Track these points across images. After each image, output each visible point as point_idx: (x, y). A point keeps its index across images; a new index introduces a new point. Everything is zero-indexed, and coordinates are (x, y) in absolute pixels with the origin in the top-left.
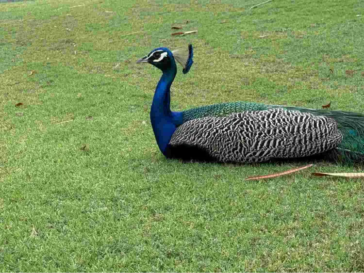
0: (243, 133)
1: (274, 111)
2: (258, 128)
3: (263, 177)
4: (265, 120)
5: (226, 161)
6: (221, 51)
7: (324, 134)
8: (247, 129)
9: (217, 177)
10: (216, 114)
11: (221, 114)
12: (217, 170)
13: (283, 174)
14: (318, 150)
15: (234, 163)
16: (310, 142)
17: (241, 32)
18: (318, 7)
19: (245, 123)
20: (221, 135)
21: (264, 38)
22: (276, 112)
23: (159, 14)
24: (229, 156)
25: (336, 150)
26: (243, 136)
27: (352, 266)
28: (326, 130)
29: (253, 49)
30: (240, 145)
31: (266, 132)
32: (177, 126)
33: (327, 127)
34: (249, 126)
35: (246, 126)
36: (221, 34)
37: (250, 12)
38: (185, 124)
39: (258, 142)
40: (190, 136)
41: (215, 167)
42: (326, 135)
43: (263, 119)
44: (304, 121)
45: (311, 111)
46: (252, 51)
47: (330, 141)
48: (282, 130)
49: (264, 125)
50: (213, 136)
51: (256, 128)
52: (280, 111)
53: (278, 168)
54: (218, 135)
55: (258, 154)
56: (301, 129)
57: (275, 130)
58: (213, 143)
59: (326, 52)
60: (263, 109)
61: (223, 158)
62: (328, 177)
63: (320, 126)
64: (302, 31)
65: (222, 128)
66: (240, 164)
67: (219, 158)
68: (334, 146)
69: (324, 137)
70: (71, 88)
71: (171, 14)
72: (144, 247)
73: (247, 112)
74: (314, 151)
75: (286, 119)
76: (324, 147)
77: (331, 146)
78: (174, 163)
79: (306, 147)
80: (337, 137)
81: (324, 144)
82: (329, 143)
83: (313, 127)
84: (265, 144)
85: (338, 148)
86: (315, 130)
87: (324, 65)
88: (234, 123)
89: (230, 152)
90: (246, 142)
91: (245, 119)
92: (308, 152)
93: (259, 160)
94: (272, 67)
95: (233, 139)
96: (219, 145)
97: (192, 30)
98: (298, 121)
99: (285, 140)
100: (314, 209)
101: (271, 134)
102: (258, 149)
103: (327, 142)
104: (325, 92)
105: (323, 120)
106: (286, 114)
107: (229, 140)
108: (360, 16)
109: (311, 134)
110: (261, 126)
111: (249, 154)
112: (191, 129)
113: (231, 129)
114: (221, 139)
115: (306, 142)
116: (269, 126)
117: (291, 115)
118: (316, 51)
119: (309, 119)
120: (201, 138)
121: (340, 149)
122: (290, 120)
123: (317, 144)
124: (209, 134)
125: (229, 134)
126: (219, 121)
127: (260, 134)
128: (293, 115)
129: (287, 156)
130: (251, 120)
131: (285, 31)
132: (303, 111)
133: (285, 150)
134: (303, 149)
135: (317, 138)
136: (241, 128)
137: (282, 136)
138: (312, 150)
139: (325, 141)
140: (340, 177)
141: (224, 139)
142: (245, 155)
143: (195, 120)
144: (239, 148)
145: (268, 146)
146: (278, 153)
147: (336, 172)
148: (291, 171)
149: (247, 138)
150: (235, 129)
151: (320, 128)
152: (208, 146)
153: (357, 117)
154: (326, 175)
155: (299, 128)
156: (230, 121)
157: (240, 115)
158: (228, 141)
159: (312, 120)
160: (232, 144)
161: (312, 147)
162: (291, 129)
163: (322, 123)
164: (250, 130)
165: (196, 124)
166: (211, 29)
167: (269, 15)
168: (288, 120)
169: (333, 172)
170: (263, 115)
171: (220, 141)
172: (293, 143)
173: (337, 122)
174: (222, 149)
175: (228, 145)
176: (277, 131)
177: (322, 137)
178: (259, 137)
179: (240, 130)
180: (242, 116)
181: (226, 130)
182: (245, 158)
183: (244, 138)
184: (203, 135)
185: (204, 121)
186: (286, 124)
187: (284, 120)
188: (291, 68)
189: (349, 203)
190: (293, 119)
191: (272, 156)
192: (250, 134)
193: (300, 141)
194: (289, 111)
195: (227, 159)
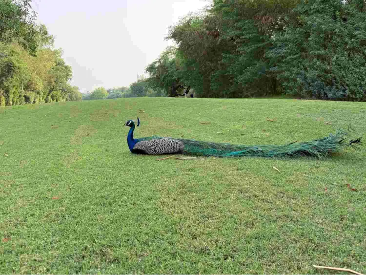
3: (160, 159)
4: (162, 142)
5: (150, 154)
9: (147, 159)
10: (147, 140)
11: (149, 140)
12: (147, 157)
16: (175, 149)
22: (165, 139)
30: (154, 150)
31: (162, 145)
32: (136, 143)
33: (180, 144)
34: (157, 144)
38: (138, 143)
39: (159, 148)
40: (139, 147)
48: (167, 145)
50: (146, 147)
51: (159, 144)
53: (165, 156)
55: (159, 152)
60: (161, 138)
64: (178, 112)
65: (149, 144)
66: (154, 155)
67: (148, 153)
68: (181, 149)
72: (120, 183)
73: (157, 139)
74: (176, 151)
78: (134, 155)
79: (173, 150)
80: (182, 147)
81: (179, 149)
83: (176, 144)
84: (162, 149)
88: (152, 143)
89: (151, 151)
90: (156, 148)
93: (160, 154)
98: (172, 142)
99: (167, 148)
102: (159, 150)
105: (179, 142)
107: (151, 148)
109: (175, 146)
111: (157, 152)
112: (140, 145)
119: (174, 141)
120: (142, 147)
121: (183, 150)
123: (177, 149)
125: (151, 146)
126: (148, 142)
127: (160, 146)
129: (168, 153)
130: (157, 142)
132: (173, 139)
133: (167, 151)
141: (149, 147)
151: (178, 144)
152: (145, 150)
153: (189, 141)
154: (178, 158)
155: (171, 144)
157: (154, 140)
159: (176, 142)
165: (141, 143)
170: (161, 140)
172: (170, 149)
173: (183, 142)
174: (149, 151)
176: (165, 145)
177: (178, 147)
179: (154, 145)
182: (155, 153)
185: (144, 142)
186: (168, 143)
190: (170, 141)
191: (164, 153)
192: (157, 146)
193: (172, 148)
194: (169, 139)
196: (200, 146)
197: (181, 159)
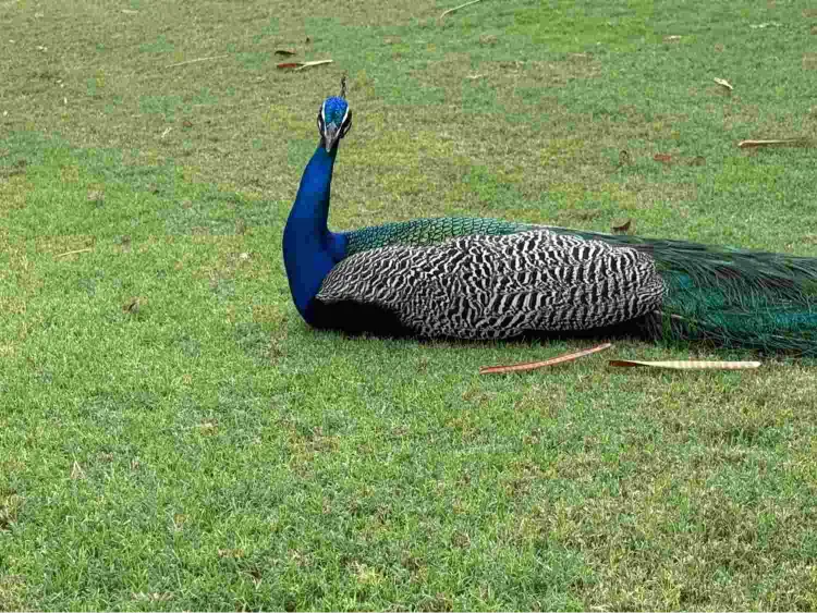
0: (470, 279)
1: (532, 237)
2: (501, 269)
3: (514, 368)
4: (514, 253)
5: (435, 335)
6: (387, 106)
7: (631, 284)
8: (479, 272)
9: (421, 368)
10: (412, 241)
11: (424, 240)
12: (416, 354)
13: (553, 361)
14: (619, 316)
15: (451, 340)
16: (604, 301)
17: (425, 66)
18: (586, 15)
19: (475, 260)
20: (425, 283)
21: (477, 80)
22: (536, 237)
23: (244, 21)
24: (442, 325)
25: (655, 315)
26: (470, 285)
27: (708, 531)
28: (634, 278)
29: (456, 103)
30: (463, 305)
31: (515, 277)
33: (636, 269)
34: (481, 265)
35: (477, 266)
36: (384, 69)
37: (442, 23)
38: (349, 260)
39: (500, 297)
40: (362, 284)
41: (415, 347)
42: (635, 285)
43: (510, 251)
44: (590, 258)
45: (602, 236)
46: (455, 109)
47: (643, 298)
48: (548, 275)
49: (513, 264)
50: (409, 284)
51: (496, 269)
52: (543, 237)
53: (540, 350)
54: (419, 283)
55: (499, 322)
56: (586, 272)
57: (534, 275)
58: (410, 298)
59: (611, 114)
60: (510, 232)
61: (428, 330)
62: (642, 368)
63: (622, 268)
64: (557, 68)
65: (428, 270)
66: (464, 341)
67: (420, 329)
68: (650, 307)
69: (631, 290)
70: (70, 178)
71: (268, 21)
73: (478, 237)
74: (611, 318)
75: (556, 253)
76: (630, 309)
77: (644, 308)
78: (327, 339)
79: (596, 310)
80: (656, 290)
81: (631, 304)
82: (640, 301)
83: (610, 269)
84: (515, 302)
85: (657, 312)
86: (614, 276)
87: (608, 141)
88: (452, 258)
89: (442, 317)
90: (475, 297)
91: (474, 251)
92: (599, 320)
93: (503, 333)
94: (500, 144)
95: (449, 291)
96: (420, 302)
97: (319, 59)
98: (581, 256)
99: (554, 293)
100: (622, 428)
101: (526, 281)
102: (500, 312)
103: (637, 300)
104: (616, 198)
105: (629, 256)
106: (555, 243)
107: (442, 293)
108: (678, 39)
109: (606, 284)
110: (507, 266)
111: (482, 322)
112: (363, 270)
113: (447, 271)
114: (425, 290)
115: (595, 299)
116: (522, 265)
117: (565, 245)
118: (591, 113)
119: (600, 252)
120: (384, 288)
121: (662, 313)
122: (563, 255)
123: (616, 304)
124: (401, 279)
125: (441, 281)
126: (421, 254)
127: (505, 282)
128: (569, 244)
129: (558, 327)
130: (485, 253)
131: (523, 67)
132: (587, 237)
133: (553, 314)
134: (589, 314)
135: (617, 292)
136: (467, 269)
137: (548, 287)
138: (607, 316)
139: (633, 297)
140: (665, 369)
141: (431, 290)
142: (474, 324)
143: (372, 251)
144: (461, 309)
145: (520, 305)
146: (540, 320)
147: (656, 359)
148: (570, 357)
149: (477, 289)
150: (455, 270)
151: (624, 272)
152: (399, 304)
153: (696, 251)
154: (636, 365)
155: (581, 270)
156: (444, 255)
157: (462, 244)
158: (439, 294)
159: (608, 255)
160: (448, 301)
161: (607, 309)
162: (565, 273)
163: (628, 262)
164: (483, 273)
165: (373, 260)
166: (360, 57)
167: (484, 29)
168: (559, 254)
169: (650, 360)
170: (510, 244)
171: (424, 294)
172: (571, 302)
173: (658, 260)
174: (428, 311)
175: (439, 302)
176: (539, 276)
177: (626, 289)
178: (502, 288)
179: (463, 274)
180: (467, 245)
181: (436, 273)
182: (474, 330)
183: (472, 290)
184: (389, 281)
185: (390, 254)
186: (557, 263)
187: (551, 254)
188: (541, 146)
189: (689, 418)
190: (571, 252)
191: (528, 327)
192: (484, 282)
193: (583, 297)
194: (561, 237)
195: (436, 331)
196: (774, 284)
197: (656, 371)
